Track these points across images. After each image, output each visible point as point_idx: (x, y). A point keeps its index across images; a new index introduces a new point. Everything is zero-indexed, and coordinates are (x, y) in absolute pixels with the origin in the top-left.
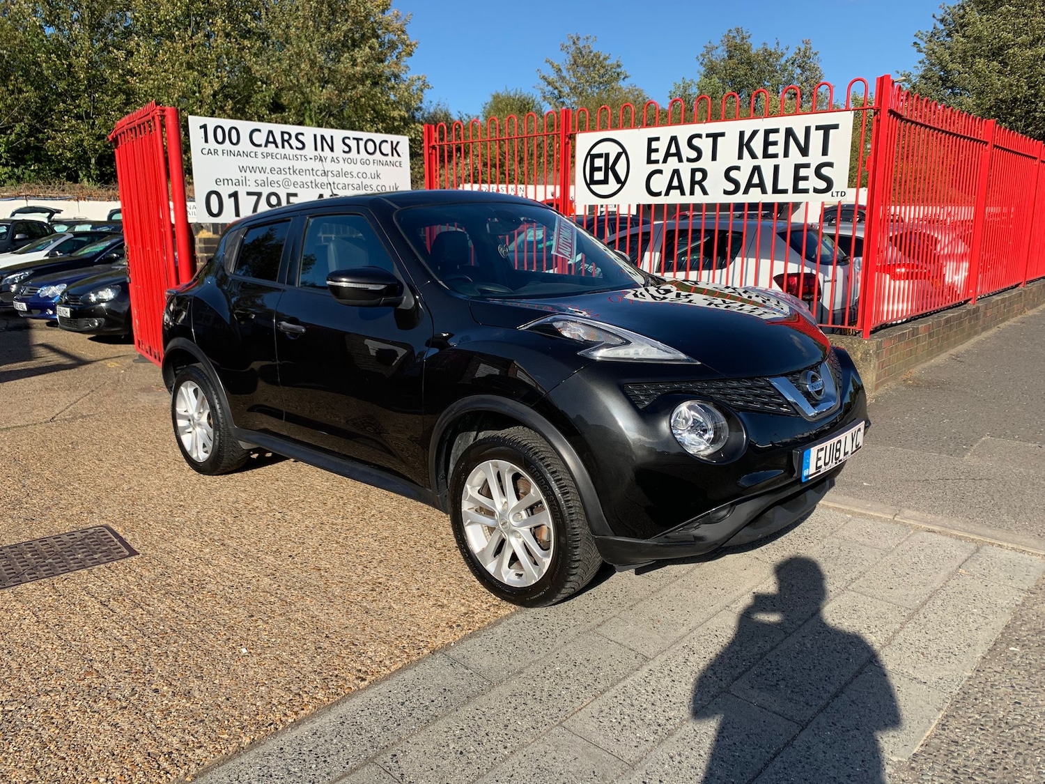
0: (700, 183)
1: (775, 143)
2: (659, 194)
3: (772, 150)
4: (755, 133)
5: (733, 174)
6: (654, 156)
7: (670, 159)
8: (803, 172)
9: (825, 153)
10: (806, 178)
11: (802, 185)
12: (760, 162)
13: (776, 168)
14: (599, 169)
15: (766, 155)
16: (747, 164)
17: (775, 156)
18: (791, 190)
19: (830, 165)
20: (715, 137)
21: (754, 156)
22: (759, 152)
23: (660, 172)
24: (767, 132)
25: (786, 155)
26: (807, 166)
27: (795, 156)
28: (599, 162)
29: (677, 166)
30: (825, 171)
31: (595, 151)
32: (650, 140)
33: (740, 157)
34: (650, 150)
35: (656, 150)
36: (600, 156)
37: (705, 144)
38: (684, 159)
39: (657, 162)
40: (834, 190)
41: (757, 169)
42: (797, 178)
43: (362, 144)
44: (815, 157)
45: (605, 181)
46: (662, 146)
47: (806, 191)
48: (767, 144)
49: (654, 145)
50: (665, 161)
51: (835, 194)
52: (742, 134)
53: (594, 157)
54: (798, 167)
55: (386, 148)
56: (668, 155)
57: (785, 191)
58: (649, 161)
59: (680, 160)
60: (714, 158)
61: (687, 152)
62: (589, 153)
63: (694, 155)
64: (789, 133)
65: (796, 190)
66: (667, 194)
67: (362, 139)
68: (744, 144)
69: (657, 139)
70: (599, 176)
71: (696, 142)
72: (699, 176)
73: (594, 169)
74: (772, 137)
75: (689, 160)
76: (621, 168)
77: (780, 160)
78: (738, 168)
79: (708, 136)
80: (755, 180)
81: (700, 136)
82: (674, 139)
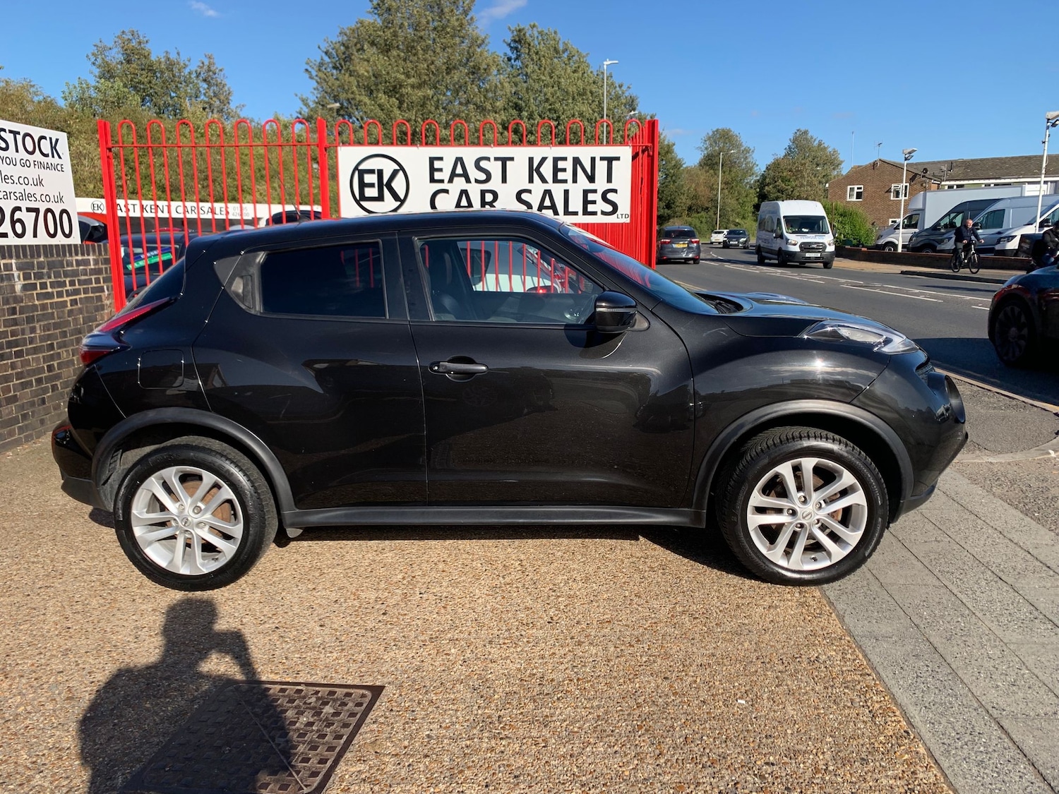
0: (490, 203)
1: (564, 170)
3: (561, 176)
4: (544, 159)
5: (524, 196)
6: (437, 176)
7: (456, 179)
8: (591, 197)
9: (609, 180)
10: (594, 202)
11: (591, 208)
12: (551, 186)
13: (566, 192)
14: (372, 185)
15: (556, 180)
16: (538, 188)
17: (565, 181)
18: (581, 212)
19: (615, 191)
20: (504, 161)
21: (544, 180)
22: (549, 176)
23: (446, 191)
24: (556, 160)
25: (575, 181)
26: (595, 191)
27: (583, 182)
28: (369, 178)
29: (465, 186)
30: (610, 196)
31: (362, 167)
32: (432, 160)
33: (531, 180)
34: (433, 170)
35: (441, 170)
36: (372, 172)
37: (495, 168)
38: (473, 180)
39: (442, 181)
40: (619, 212)
41: (548, 193)
42: (586, 202)
43: (19, 138)
44: (601, 184)
45: (380, 198)
46: (446, 166)
47: (594, 213)
48: (556, 170)
49: (437, 164)
50: (451, 181)
51: (620, 216)
52: (531, 160)
54: (586, 192)
55: (46, 147)
56: (453, 175)
57: (576, 213)
58: (432, 180)
59: (468, 181)
60: (504, 180)
61: (474, 174)
62: (356, 168)
63: (483, 177)
64: (577, 161)
65: (586, 212)
67: (19, 133)
68: (534, 170)
69: (441, 159)
70: (370, 192)
71: (483, 164)
72: (489, 197)
73: (362, 185)
74: (561, 165)
75: (477, 181)
76: (399, 184)
77: (569, 186)
78: (529, 191)
79: (496, 159)
80: (547, 203)
81: (488, 159)
82: (459, 160)
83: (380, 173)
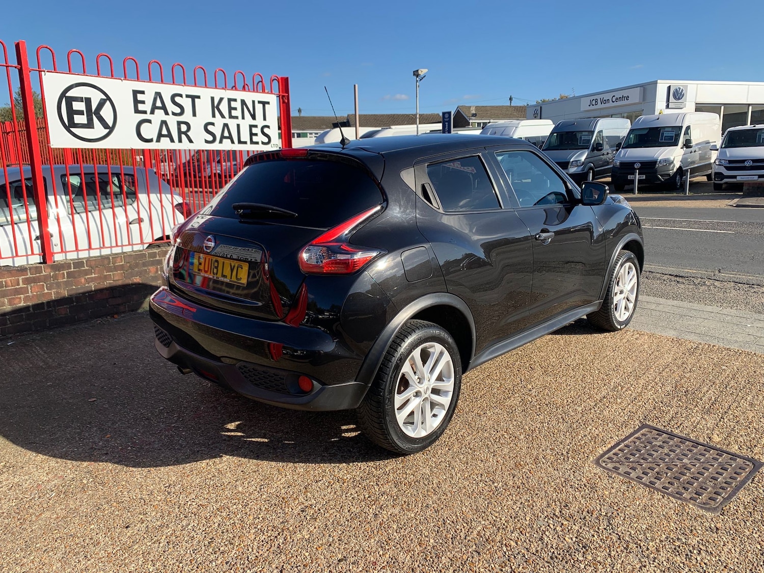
0: (185, 133)
1: (235, 109)
2: (150, 141)
3: (234, 113)
4: (221, 99)
5: (210, 128)
6: (141, 107)
7: (156, 111)
8: (254, 130)
9: (265, 119)
10: (256, 135)
11: (255, 139)
12: (227, 120)
13: (238, 126)
14: (80, 113)
15: (231, 117)
16: (219, 122)
17: (237, 118)
18: (249, 142)
19: (268, 127)
20: (194, 98)
21: (223, 116)
22: (226, 114)
23: (149, 121)
24: (230, 100)
25: (243, 118)
26: (256, 126)
27: (249, 120)
29: (165, 118)
30: (266, 130)
32: (135, 93)
33: (214, 116)
34: (136, 102)
35: (143, 102)
36: (79, 99)
37: (186, 103)
38: (170, 113)
39: (145, 112)
40: (272, 142)
41: (226, 125)
42: (252, 134)
44: (260, 122)
45: (90, 125)
46: (148, 98)
47: (257, 143)
48: (231, 109)
49: (140, 97)
50: (152, 112)
51: (273, 146)
52: (213, 99)
53: (70, 101)
54: (251, 127)
56: (154, 108)
57: (245, 143)
58: (137, 111)
59: (167, 113)
60: (194, 115)
61: (171, 107)
62: (63, 94)
63: (178, 110)
64: (243, 102)
65: (252, 142)
66: (158, 140)
68: (215, 107)
69: (143, 92)
70: (80, 119)
71: (177, 99)
72: (184, 128)
74: (233, 104)
75: (174, 114)
76: (107, 112)
77: (240, 121)
78: (213, 124)
79: (187, 96)
80: (226, 134)
81: (181, 96)
82: (158, 95)
83: (88, 101)
